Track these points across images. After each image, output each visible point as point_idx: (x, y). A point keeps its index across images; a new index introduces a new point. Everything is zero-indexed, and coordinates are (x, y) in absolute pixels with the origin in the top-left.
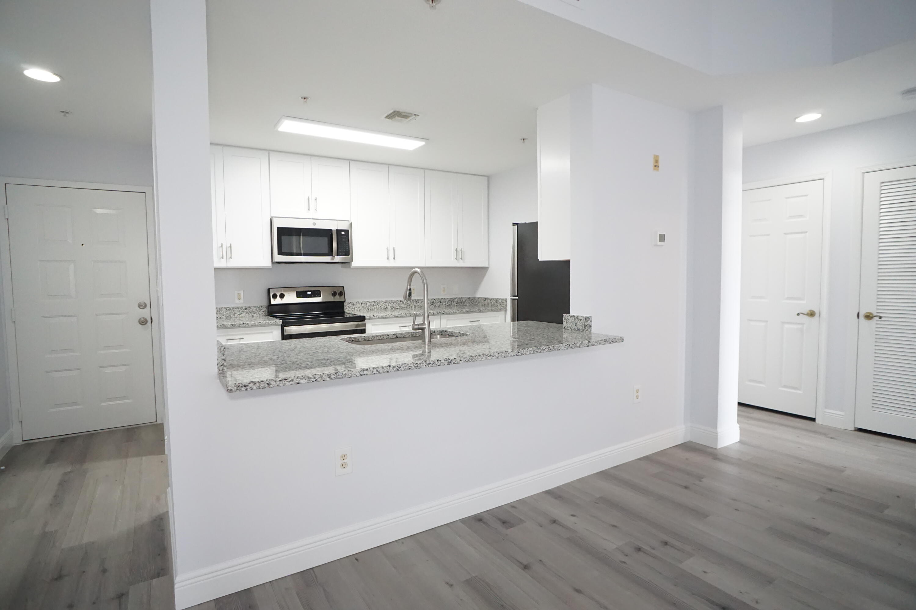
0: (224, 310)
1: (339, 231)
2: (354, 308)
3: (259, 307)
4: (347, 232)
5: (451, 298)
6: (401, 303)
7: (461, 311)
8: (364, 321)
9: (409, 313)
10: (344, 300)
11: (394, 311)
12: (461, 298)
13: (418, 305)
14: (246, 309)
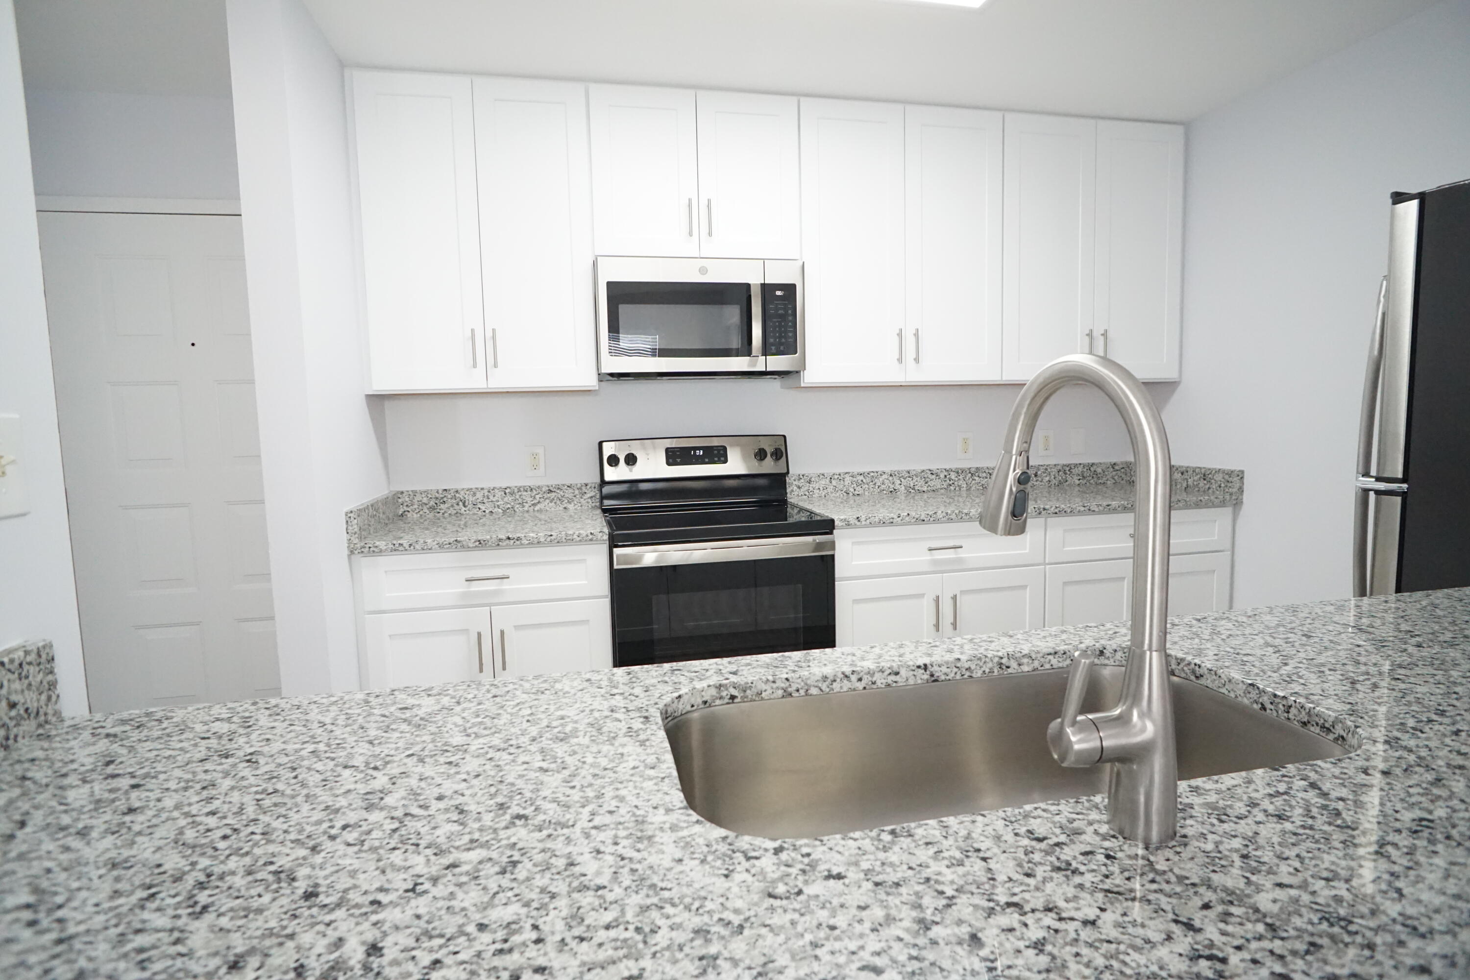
0: (499, 494)
1: (767, 289)
2: (811, 489)
3: (579, 486)
4: (790, 289)
5: (1064, 465)
6: (934, 477)
7: (1108, 505)
8: (831, 533)
9: (957, 511)
10: (785, 471)
11: (913, 497)
12: (1093, 464)
13: (978, 483)
14: (550, 491)
